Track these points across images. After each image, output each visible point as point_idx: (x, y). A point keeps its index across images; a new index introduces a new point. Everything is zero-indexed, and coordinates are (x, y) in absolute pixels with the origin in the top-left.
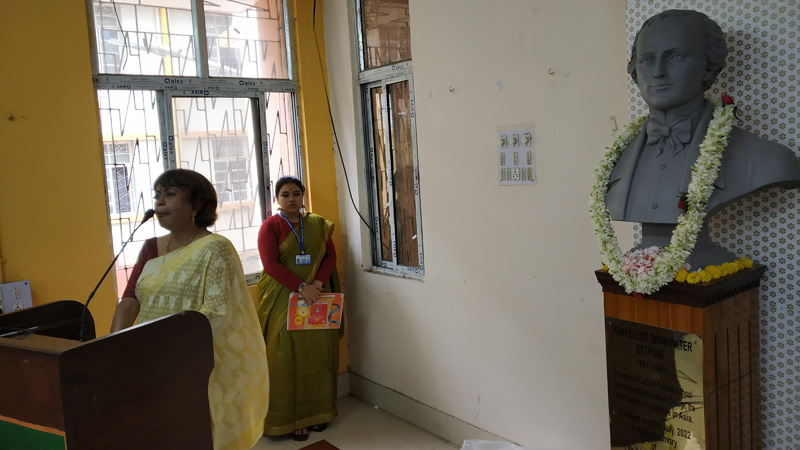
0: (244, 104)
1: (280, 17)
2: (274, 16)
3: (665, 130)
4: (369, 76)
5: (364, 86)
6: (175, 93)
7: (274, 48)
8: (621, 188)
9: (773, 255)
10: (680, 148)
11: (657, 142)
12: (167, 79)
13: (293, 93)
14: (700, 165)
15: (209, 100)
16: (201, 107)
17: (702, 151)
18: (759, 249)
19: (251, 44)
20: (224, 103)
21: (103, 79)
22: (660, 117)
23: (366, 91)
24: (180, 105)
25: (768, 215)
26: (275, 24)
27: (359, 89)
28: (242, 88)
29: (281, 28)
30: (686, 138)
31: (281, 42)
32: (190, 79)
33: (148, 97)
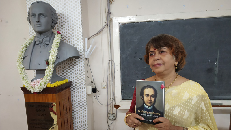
3: (41, 40)
10: (46, 46)
11: (39, 44)
14: (52, 51)
17: (52, 47)
18: (70, 77)
22: (39, 36)
25: (72, 67)
30: (48, 43)
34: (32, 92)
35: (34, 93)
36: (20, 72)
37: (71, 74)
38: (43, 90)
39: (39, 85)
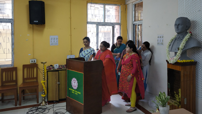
0: (111, 27)
1: (119, 11)
2: (118, 11)
3: (179, 37)
4: (135, 23)
5: (134, 25)
6: (99, 25)
7: (117, 17)
8: (171, 46)
9: (200, 60)
10: (181, 40)
11: (177, 39)
12: (98, 23)
13: (120, 25)
15: (105, 26)
16: (103, 27)
18: (197, 59)
19: (113, 16)
20: (107, 27)
21: (88, 23)
22: (178, 35)
23: (134, 26)
24: (100, 27)
25: (199, 53)
26: (118, 12)
27: (133, 25)
28: (111, 24)
29: (119, 13)
30: (182, 38)
31: (119, 15)
32: (102, 22)
33: (95, 25)
34: (170, 63)
35: (170, 64)
36: (167, 52)
37: (198, 57)
38: (175, 63)
39: (173, 60)
